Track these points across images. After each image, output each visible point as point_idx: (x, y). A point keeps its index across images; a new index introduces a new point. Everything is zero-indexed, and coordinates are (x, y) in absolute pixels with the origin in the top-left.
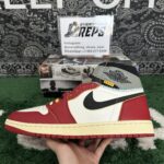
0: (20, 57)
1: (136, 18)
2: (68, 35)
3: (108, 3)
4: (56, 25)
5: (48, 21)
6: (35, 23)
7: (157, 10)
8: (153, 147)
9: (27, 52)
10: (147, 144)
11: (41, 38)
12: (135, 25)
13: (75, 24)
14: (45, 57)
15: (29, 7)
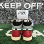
1: (34, 11)
2: (18, 14)
4: (16, 12)
5: (14, 11)
6: (11, 11)
9: (9, 18)
11: (12, 15)
12: (34, 12)
13: (20, 12)
14: (13, 19)
15: (10, 8)
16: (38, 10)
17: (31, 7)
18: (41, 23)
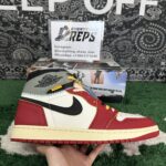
0: (9, 59)
1: (127, 25)
3: (100, 9)
5: (39, 24)
6: (25, 26)
7: (148, 18)
8: (138, 153)
9: (16, 54)
10: (132, 151)
11: (31, 41)
12: (126, 31)
13: (66, 28)
14: (35, 60)
16: (144, 22)
17: (114, 9)
18: (152, 78)
